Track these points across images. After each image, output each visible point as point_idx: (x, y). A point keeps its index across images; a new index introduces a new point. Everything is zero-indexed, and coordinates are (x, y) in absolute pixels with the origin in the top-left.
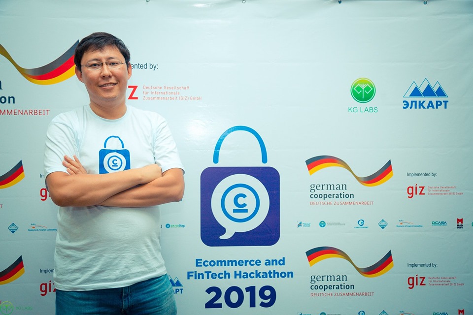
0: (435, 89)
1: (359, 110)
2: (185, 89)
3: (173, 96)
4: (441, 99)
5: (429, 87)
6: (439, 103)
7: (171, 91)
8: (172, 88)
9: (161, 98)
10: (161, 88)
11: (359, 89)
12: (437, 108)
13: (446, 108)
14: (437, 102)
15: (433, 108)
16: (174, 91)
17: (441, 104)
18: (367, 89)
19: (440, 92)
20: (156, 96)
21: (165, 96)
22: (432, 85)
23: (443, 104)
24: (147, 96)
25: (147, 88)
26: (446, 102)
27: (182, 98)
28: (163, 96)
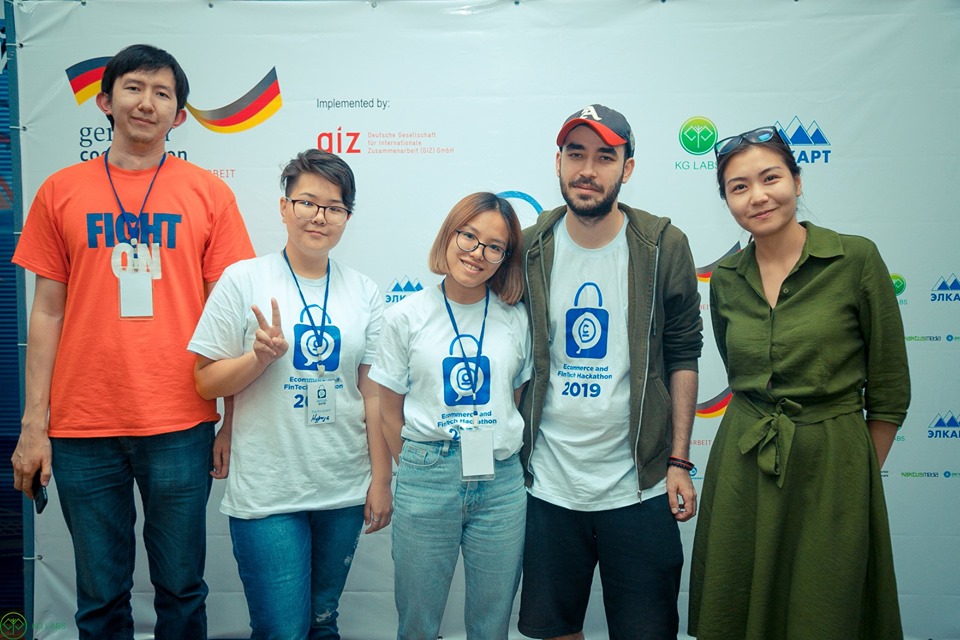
0: (810, 133)
1: (692, 167)
2: (429, 136)
3: (411, 147)
4: (820, 148)
5: (800, 129)
6: (816, 155)
7: (409, 139)
8: (411, 135)
9: (395, 151)
10: (394, 135)
11: (692, 133)
12: (813, 161)
13: (826, 161)
14: (813, 152)
15: (807, 162)
16: (412, 140)
17: (819, 156)
18: (705, 133)
19: (819, 138)
20: (388, 147)
21: (400, 147)
22: (806, 127)
23: (823, 155)
24: (374, 148)
25: (373, 136)
26: (827, 153)
27: (424, 151)
28: (397, 147)
